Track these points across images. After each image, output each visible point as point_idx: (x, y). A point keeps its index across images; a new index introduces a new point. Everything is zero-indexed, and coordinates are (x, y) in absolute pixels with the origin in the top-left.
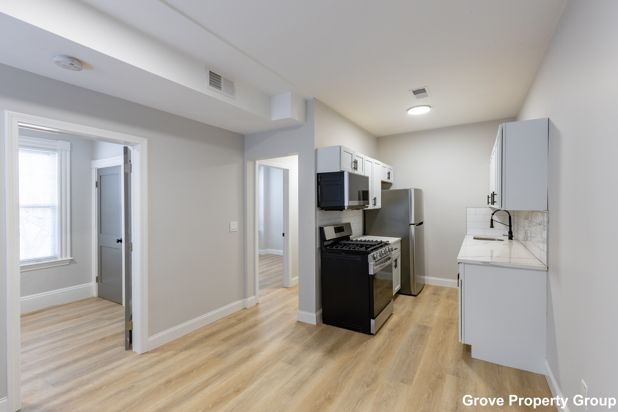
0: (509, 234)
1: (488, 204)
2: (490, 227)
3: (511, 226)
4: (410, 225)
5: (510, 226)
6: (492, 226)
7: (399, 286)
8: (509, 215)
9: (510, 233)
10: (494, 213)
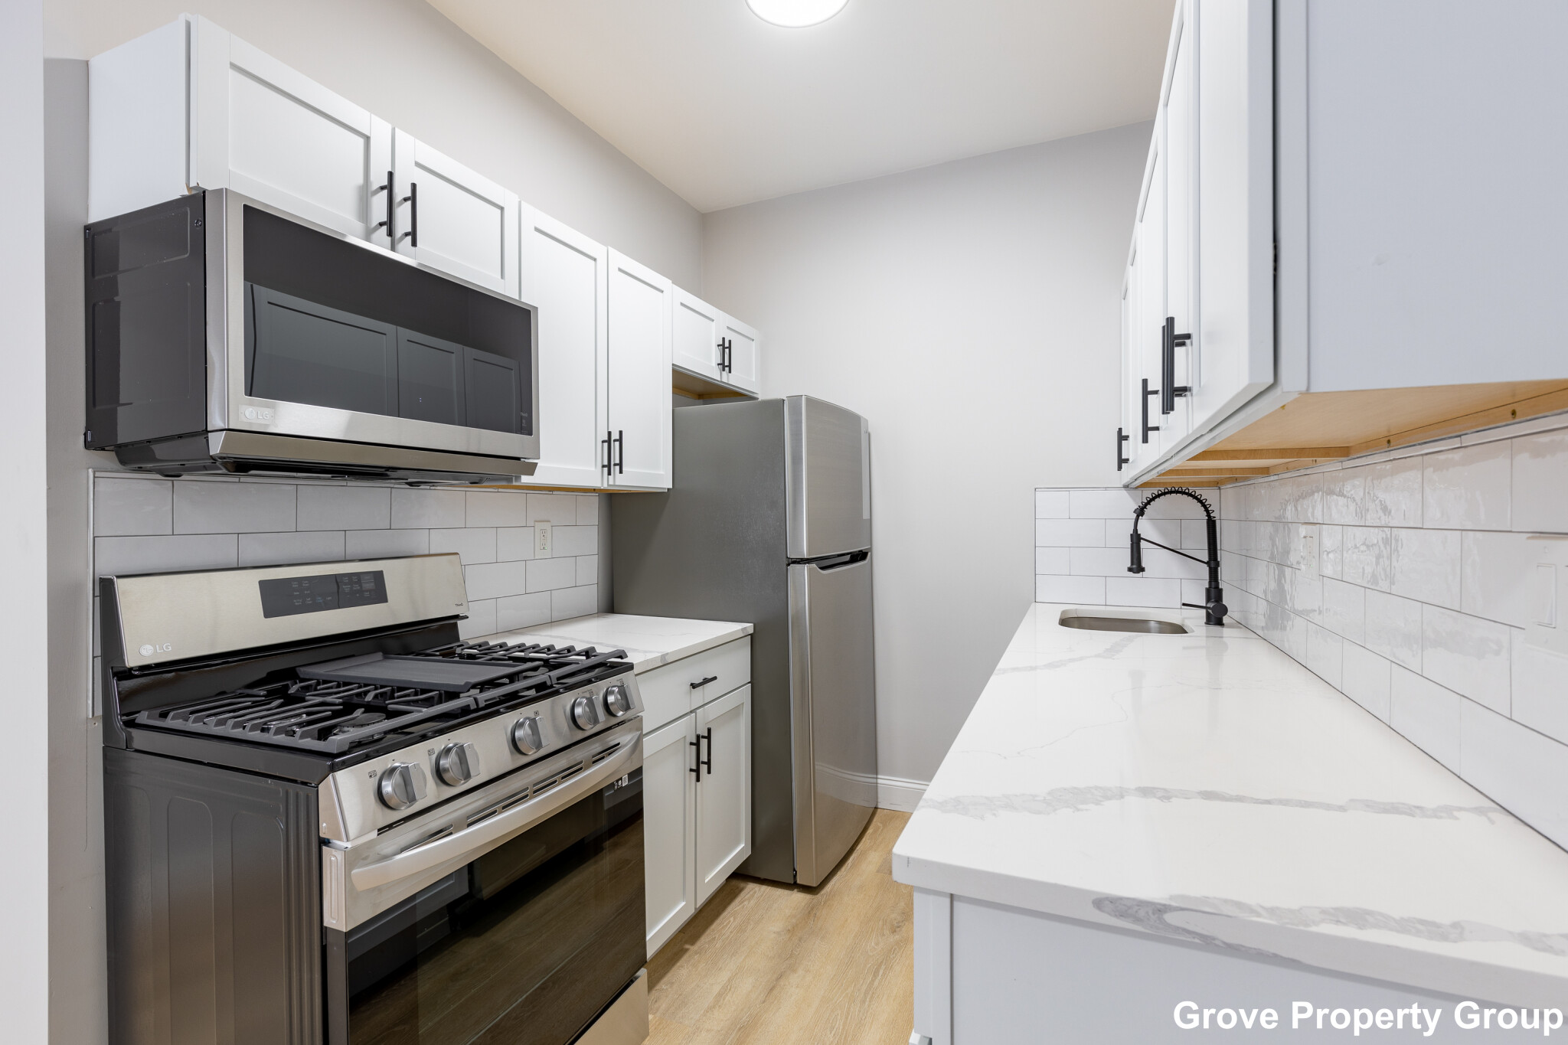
0: (1208, 600)
1: (1120, 468)
2: (1130, 570)
3: (1217, 564)
4: (788, 565)
5: (1213, 564)
6: (1137, 567)
7: (742, 845)
8: (1208, 515)
9: (1214, 592)
10: (1145, 506)
